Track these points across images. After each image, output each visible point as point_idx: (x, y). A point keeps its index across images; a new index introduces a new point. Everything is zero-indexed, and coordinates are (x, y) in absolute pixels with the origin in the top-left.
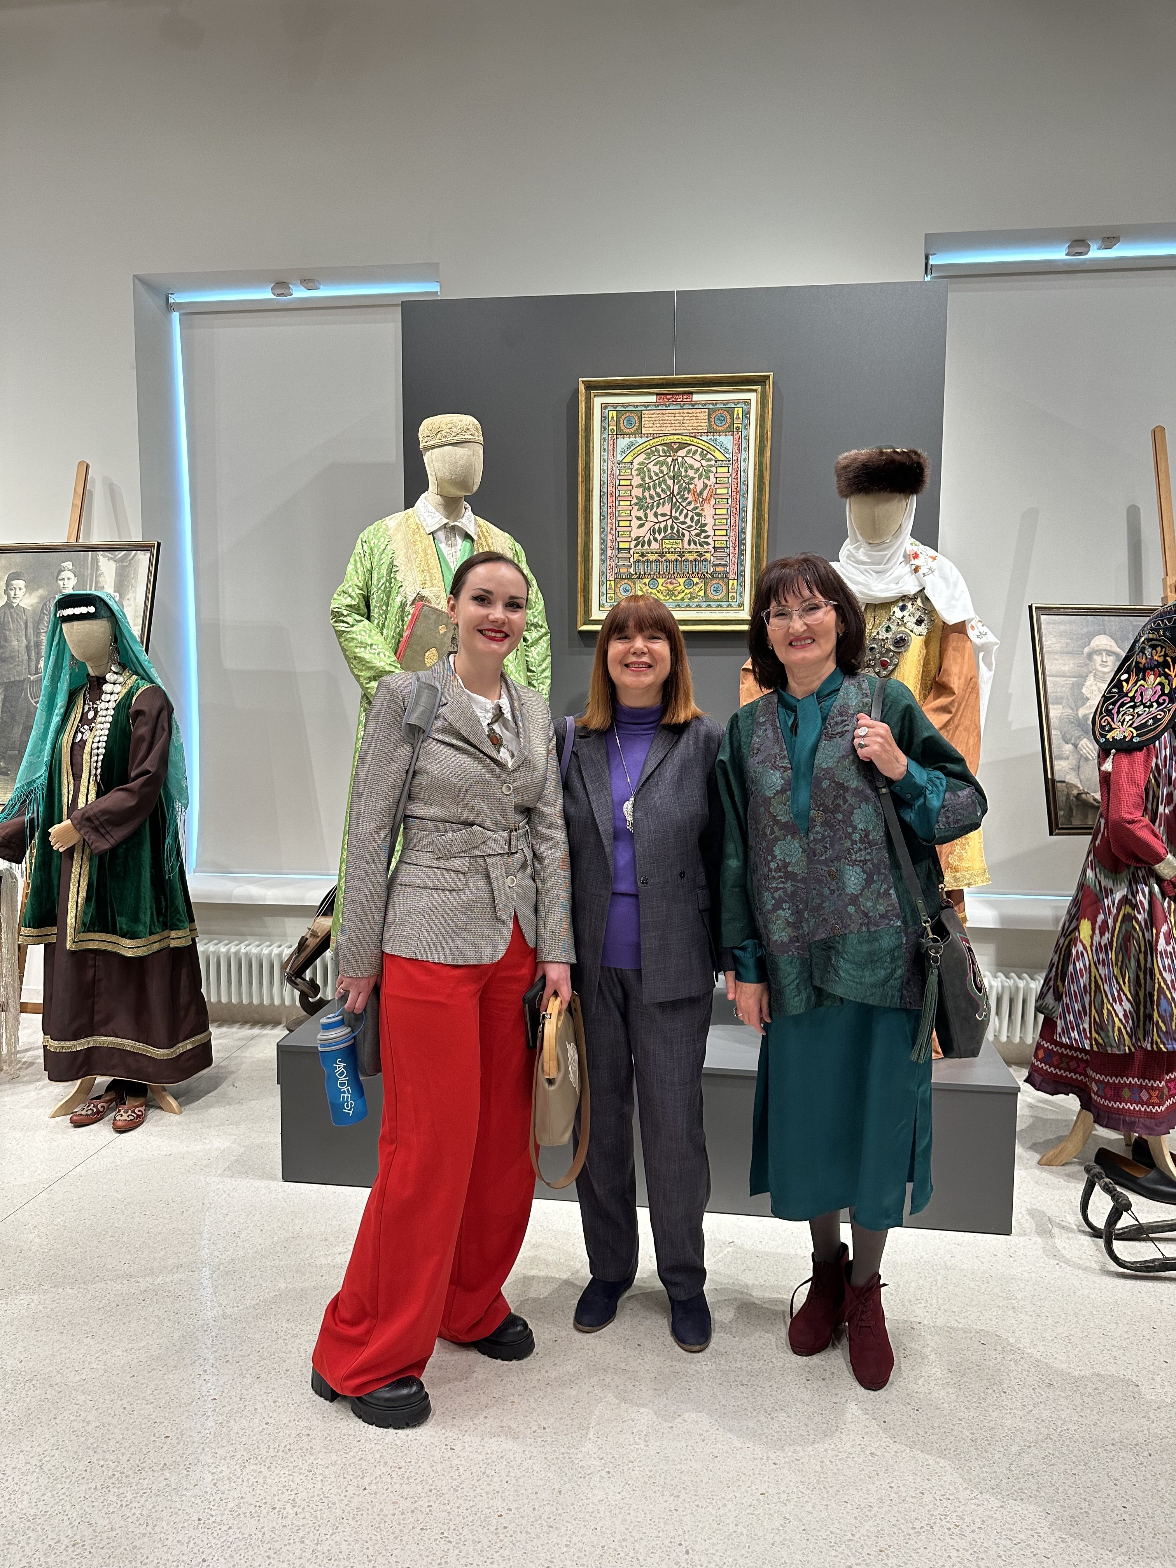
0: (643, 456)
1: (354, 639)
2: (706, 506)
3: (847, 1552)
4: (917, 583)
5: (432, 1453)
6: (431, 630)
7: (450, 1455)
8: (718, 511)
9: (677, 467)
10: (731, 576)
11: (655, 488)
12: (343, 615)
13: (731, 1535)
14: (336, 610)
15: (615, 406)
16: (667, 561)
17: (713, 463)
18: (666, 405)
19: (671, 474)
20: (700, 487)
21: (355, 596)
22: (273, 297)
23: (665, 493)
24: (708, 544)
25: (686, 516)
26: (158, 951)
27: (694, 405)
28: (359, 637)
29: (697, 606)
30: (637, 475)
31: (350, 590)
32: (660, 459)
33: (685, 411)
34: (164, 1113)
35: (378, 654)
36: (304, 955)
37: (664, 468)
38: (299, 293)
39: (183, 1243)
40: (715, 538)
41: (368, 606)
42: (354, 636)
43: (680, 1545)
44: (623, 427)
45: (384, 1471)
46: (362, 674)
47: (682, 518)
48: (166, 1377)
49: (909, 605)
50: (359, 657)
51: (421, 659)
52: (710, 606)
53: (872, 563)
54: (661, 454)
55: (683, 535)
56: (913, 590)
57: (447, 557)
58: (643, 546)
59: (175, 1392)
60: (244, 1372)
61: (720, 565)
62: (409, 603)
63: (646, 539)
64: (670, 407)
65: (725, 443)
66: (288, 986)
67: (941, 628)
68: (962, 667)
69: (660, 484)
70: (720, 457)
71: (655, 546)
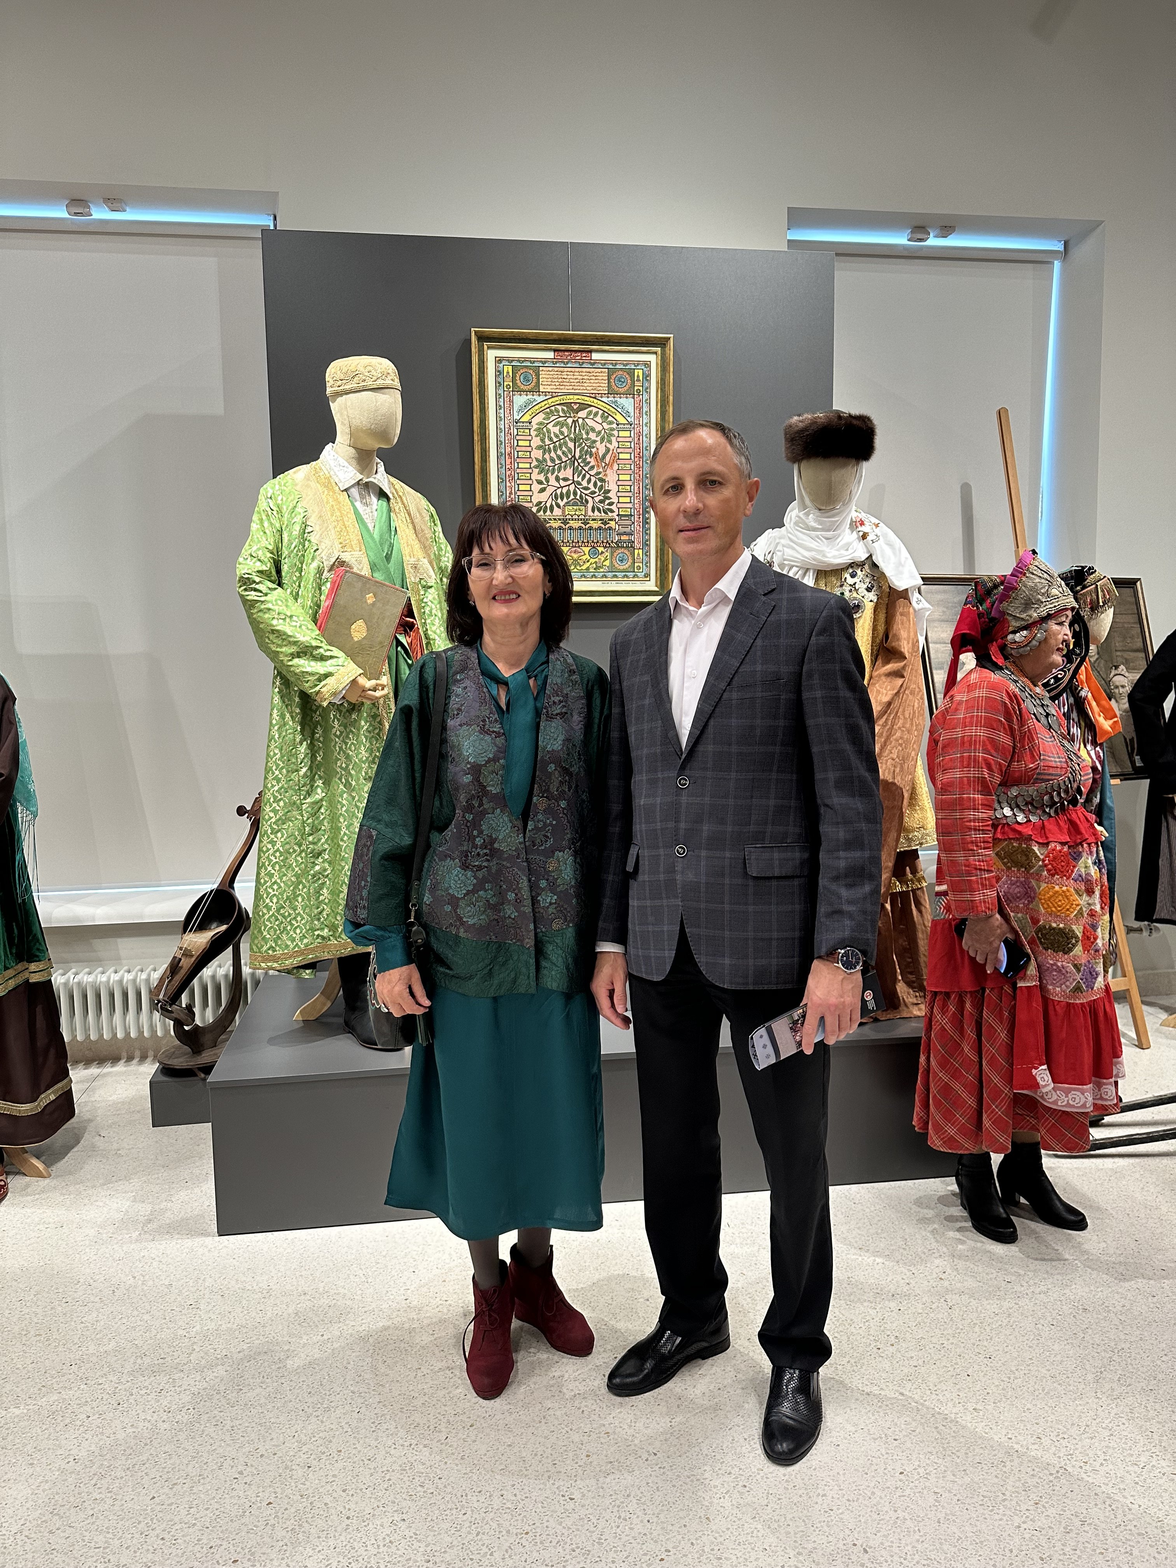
0: (541, 416)
1: (269, 609)
2: (609, 471)
3: (1008, 1513)
4: (865, 550)
5: (553, 1508)
6: (356, 599)
7: (572, 1506)
8: (621, 477)
9: (577, 429)
10: (636, 545)
11: (555, 451)
12: (254, 582)
13: (896, 1523)
14: (246, 576)
15: (510, 360)
16: (571, 528)
17: (614, 426)
18: (564, 363)
19: (572, 436)
20: (602, 451)
21: (266, 560)
22: (67, 216)
23: (567, 456)
24: (612, 511)
25: (589, 481)
26: (14, 989)
27: (593, 363)
28: (276, 608)
29: (602, 577)
30: (536, 436)
31: (260, 553)
32: (561, 419)
33: (584, 370)
34: (28, 1179)
35: (300, 627)
36: (179, 978)
37: (565, 430)
38: (100, 213)
39: (134, 1328)
40: (619, 505)
41: (279, 571)
42: (269, 606)
43: (855, 1545)
44: (519, 384)
45: (512, 1541)
46: (284, 649)
47: (585, 483)
48: (195, 1490)
49: (859, 572)
50: (278, 631)
51: (347, 632)
52: (616, 576)
53: (823, 530)
54: (561, 414)
55: (587, 501)
56: (863, 556)
57: (364, 517)
58: (545, 512)
59: (217, 1506)
60: (289, 1464)
61: (625, 533)
62: (326, 569)
63: (548, 505)
64: (569, 365)
65: (626, 405)
66: (157, 1015)
67: (887, 595)
68: (909, 632)
69: (561, 446)
70: (622, 420)
71: (557, 512)
